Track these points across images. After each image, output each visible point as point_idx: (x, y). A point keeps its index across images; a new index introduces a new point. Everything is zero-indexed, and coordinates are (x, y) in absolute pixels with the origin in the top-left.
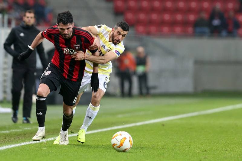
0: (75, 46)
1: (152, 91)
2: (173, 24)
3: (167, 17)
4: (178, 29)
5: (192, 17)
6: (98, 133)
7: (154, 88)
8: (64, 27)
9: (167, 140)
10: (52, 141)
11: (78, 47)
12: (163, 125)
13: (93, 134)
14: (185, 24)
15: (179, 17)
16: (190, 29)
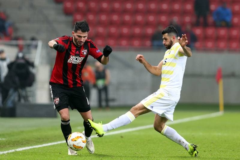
0: (83, 51)
1: (111, 104)
2: (131, 37)
3: (125, 30)
4: (136, 43)
5: (150, 31)
6: (57, 145)
7: (113, 100)
8: (82, 35)
9: (126, 152)
10: (12, 153)
11: (86, 52)
12: (122, 137)
13: (53, 146)
14: (143, 37)
15: (137, 31)
16: (148, 43)
